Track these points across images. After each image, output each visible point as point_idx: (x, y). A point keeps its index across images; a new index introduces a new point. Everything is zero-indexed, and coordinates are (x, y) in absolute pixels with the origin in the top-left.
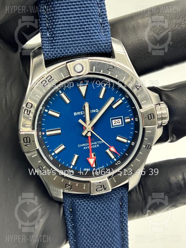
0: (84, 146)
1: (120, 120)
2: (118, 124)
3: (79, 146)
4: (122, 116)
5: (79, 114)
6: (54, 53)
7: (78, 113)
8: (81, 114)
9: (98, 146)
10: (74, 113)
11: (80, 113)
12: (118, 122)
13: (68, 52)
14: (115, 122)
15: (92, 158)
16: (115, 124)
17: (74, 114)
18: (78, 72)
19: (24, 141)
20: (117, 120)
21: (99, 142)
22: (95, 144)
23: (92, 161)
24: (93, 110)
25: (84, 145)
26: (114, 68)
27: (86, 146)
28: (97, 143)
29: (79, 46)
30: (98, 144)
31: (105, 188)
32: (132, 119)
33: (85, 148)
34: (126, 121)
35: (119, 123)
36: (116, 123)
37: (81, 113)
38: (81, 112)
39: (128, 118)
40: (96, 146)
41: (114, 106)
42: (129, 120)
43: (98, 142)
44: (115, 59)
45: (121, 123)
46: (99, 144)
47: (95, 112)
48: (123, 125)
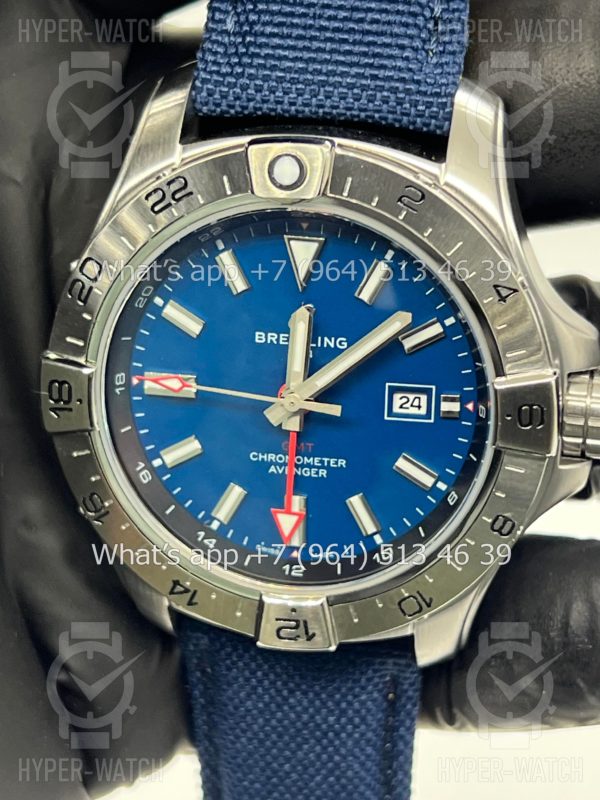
0: (271, 463)
1: (424, 398)
2: (414, 411)
3: (254, 456)
4: (434, 387)
5: (274, 339)
6: (234, 92)
7: (270, 334)
8: (281, 343)
9: (323, 473)
10: (257, 333)
11: (278, 340)
12: (416, 403)
13: (286, 101)
14: (405, 400)
15: (289, 512)
16: (401, 407)
17: (257, 337)
18: (281, 187)
19: (50, 390)
20: (411, 397)
21: (329, 462)
22: (314, 467)
23: (286, 522)
24: (326, 339)
25: (272, 457)
26: (423, 197)
27: (281, 465)
28: (322, 462)
29: (330, 85)
30: (323, 467)
31: (310, 633)
32: (470, 406)
33: (272, 469)
34: (445, 407)
35: (419, 407)
36: (408, 406)
37: (281, 339)
38: (282, 335)
39: (453, 400)
40: (317, 473)
41: (409, 344)
42: (455, 407)
43: (326, 460)
44: (443, 165)
45: (423, 411)
46: (328, 468)
47: (332, 345)
48: (432, 421)
